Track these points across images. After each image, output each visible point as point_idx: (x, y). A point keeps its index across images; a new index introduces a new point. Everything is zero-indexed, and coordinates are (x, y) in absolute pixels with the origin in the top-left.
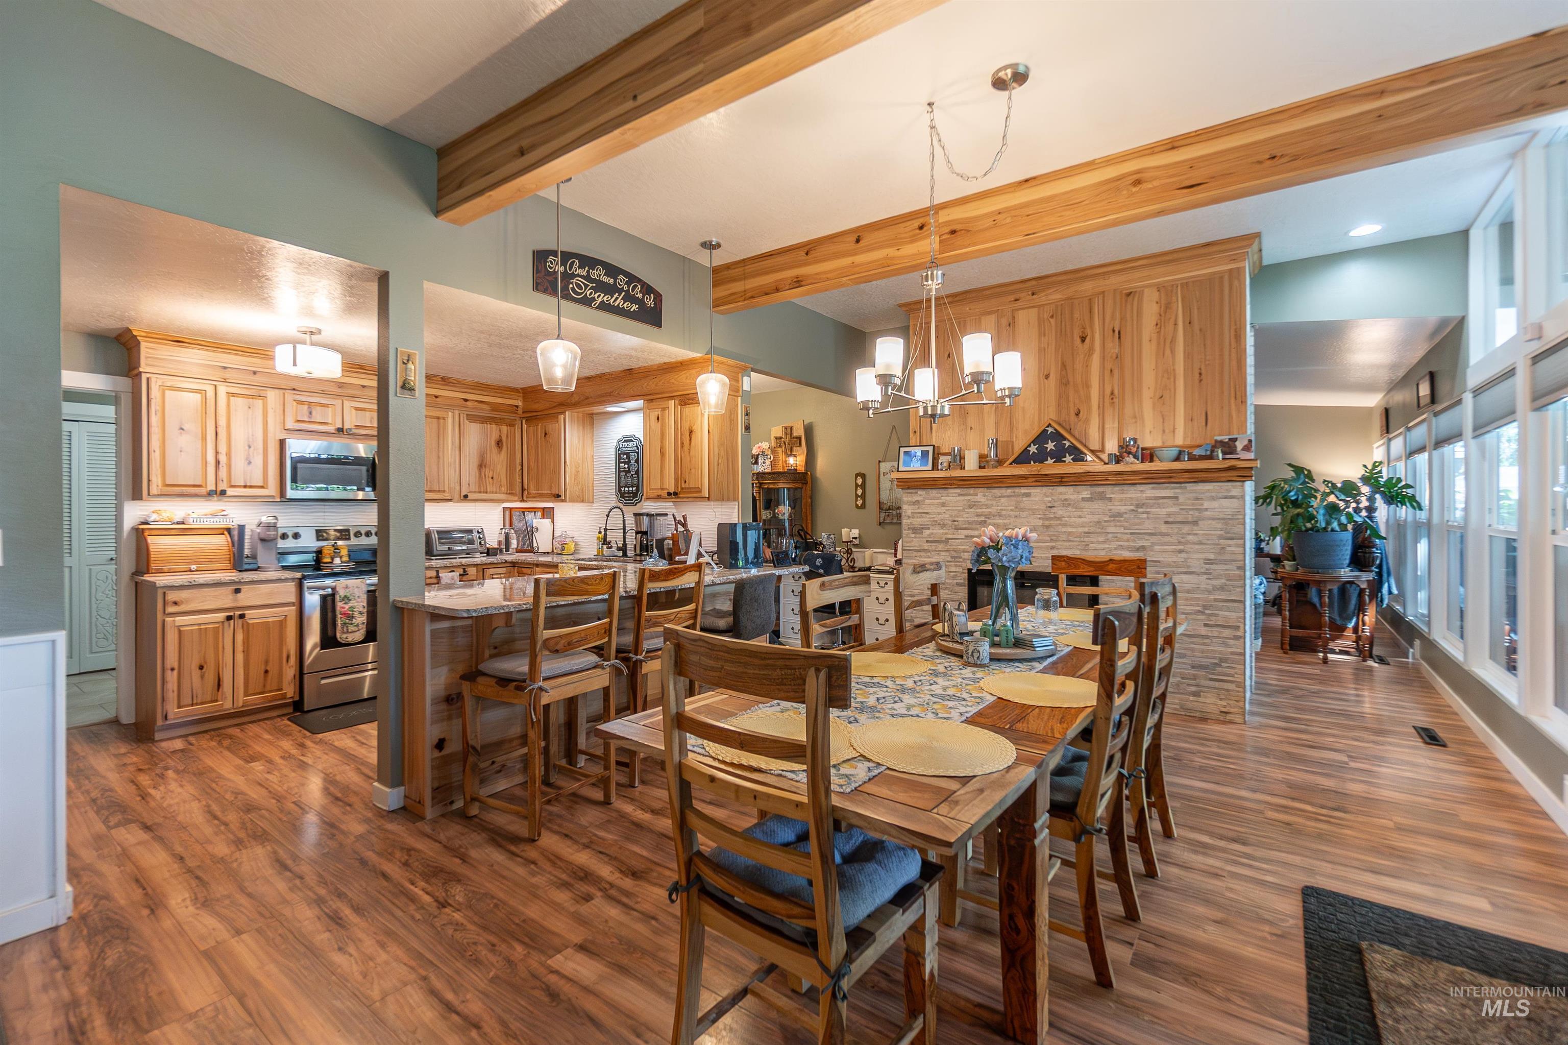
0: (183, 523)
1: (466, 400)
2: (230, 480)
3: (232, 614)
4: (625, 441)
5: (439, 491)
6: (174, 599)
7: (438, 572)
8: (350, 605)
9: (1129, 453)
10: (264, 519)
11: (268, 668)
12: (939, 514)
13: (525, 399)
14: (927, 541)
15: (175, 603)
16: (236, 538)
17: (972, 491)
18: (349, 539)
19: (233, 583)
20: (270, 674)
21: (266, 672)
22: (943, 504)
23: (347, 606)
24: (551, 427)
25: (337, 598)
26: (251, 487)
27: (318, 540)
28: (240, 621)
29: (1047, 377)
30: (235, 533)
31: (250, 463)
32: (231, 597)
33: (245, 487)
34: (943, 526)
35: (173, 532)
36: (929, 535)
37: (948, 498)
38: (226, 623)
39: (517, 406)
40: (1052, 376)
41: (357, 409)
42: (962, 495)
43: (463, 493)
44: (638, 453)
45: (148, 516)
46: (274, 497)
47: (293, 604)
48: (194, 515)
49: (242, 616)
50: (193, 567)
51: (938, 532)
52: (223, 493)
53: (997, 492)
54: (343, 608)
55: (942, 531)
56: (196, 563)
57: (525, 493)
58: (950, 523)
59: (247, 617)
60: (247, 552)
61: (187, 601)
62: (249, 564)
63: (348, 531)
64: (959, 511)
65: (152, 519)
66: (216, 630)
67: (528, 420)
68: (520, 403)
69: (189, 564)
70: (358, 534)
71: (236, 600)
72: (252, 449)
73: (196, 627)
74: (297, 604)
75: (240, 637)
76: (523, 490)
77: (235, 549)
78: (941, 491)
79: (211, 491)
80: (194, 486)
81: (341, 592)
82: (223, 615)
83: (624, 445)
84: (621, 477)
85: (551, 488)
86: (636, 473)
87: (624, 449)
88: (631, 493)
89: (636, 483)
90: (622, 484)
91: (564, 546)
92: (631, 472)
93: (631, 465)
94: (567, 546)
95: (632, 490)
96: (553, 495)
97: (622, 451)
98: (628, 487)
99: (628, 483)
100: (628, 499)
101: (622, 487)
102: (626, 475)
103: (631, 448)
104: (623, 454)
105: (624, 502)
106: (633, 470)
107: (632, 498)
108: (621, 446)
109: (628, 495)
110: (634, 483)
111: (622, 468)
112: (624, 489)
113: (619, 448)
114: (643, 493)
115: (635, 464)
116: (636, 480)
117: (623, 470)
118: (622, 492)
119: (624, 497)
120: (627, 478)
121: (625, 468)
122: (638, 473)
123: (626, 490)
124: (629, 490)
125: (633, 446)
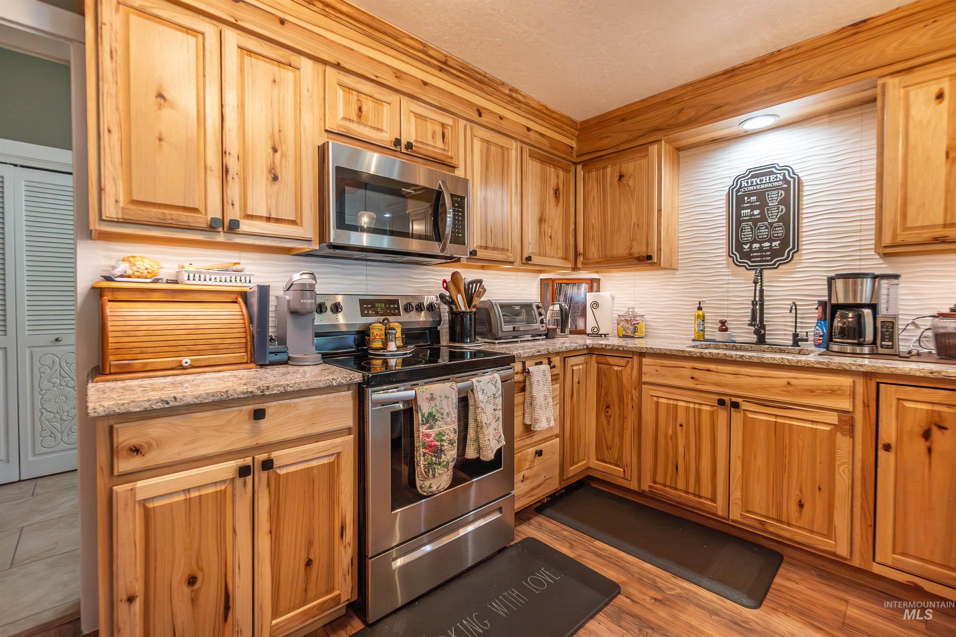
0: (176, 282)
1: (529, 129)
2: (244, 206)
3: (248, 461)
4: (753, 177)
5: (503, 250)
6: (134, 441)
7: (524, 363)
8: (436, 430)
10: (296, 277)
11: (312, 557)
13: (579, 139)
15: (136, 450)
16: (255, 308)
18: (399, 314)
19: (249, 398)
20: (315, 565)
21: (309, 563)
23: (433, 432)
24: (629, 167)
25: (418, 418)
26: (278, 220)
27: (363, 315)
28: (264, 475)
30: (254, 301)
31: (275, 178)
32: (247, 427)
33: (268, 219)
35: (155, 296)
38: (239, 482)
39: (572, 148)
41: (417, 115)
43: (526, 255)
44: (787, 190)
45: (114, 267)
46: (309, 241)
47: (349, 431)
48: (191, 269)
49: (268, 465)
50: (186, 360)
52: (233, 226)
54: (428, 436)
56: (191, 352)
57: (580, 259)
59: (276, 463)
60: (272, 332)
61: (160, 443)
62: (276, 353)
63: (396, 302)
65: (118, 271)
66: (220, 496)
67: (585, 164)
68: (574, 145)
69: (179, 354)
70: (408, 308)
71: (256, 432)
72: (278, 155)
73: (182, 497)
74: (355, 430)
75: (263, 504)
76: (576, 255)
77: (254, 328)
79: (214, 220)
80: (186, 209)
81: (425, 408)
82: (232, 465)
83: (754, 182)
84: (742, 229)
85: (631, 248)
86: (781, 219)
87: (752, 188)
88: (767, 251)
89: (781, 235)
90: (746, 239)
91: (636, 327)
92: (767, 220)
93: (768, 210)
94: (639, 327)
95: (771, 246)
96: (635, 258)
97: (746, 191)
98: (760, 243)
99: (760, 237)
100: (759, 259)
101: (746, 244)
102: (755, 225)
103: (770, 185)
104: (749, 196)
105: (751, 264)
106: (775, 217)
107: (769, 258)
108: (744, 184)
109: (759, 254)
110: (776, 235)
111: (746, 216)
112: (751, 247)
113: (741, 187)
114: (797, 249)
115: (778, 209)
116: (783, 230)
117: (748, 218)
118: (744, 250)
119: (749, 258)
120: (759, 229)
121: (753, 215)
122: (784, 219)
123: (756, 248)
124: (763, 247)
125: (776, 181)
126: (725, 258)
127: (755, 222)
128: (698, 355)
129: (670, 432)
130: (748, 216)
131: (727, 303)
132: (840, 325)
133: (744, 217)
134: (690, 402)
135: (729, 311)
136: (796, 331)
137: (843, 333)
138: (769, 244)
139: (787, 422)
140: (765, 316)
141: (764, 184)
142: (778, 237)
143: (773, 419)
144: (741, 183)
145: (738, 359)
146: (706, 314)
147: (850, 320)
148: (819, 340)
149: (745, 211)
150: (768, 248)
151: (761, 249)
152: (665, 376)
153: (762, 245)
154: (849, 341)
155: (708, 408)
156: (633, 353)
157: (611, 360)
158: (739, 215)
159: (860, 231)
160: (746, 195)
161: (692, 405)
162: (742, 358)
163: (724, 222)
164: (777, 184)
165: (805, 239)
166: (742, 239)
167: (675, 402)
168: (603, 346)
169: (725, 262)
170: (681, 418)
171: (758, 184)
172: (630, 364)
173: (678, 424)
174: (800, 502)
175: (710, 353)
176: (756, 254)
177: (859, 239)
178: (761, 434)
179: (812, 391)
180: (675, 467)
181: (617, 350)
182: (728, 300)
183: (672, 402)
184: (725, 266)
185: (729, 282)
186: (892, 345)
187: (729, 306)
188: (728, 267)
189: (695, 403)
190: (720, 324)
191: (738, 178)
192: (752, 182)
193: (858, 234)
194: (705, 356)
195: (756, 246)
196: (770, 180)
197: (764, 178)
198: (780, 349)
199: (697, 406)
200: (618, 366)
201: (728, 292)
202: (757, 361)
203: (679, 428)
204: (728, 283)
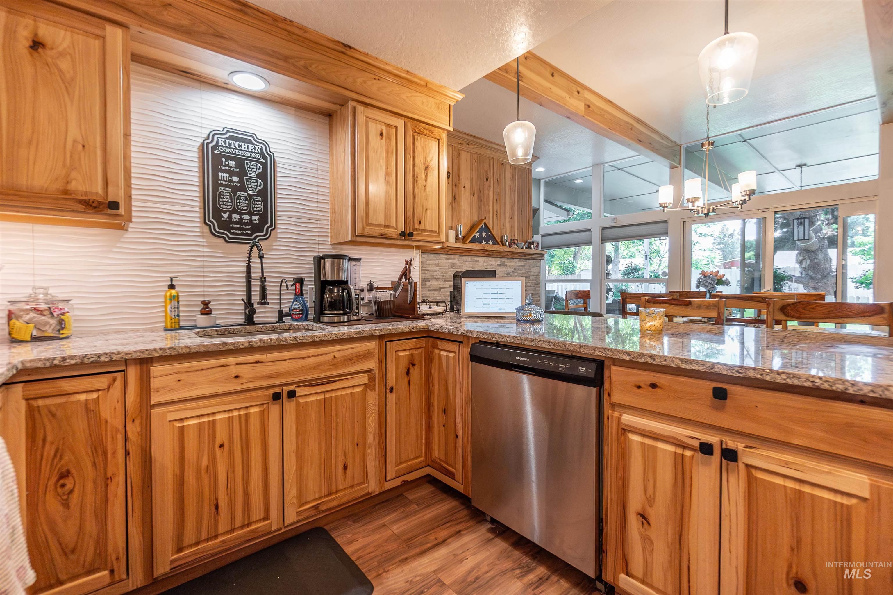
4: (231, 138)
9: (514, 243)
12: (435, 271)
14: (429, 290)
17: (452, 257)
22: (438, 265)
29: (474, 195)
34: (437, 279)
36: (430, 286)
37: (440, 261)
40: (475, 195)
42: (447, 259)
44: (265, 166)
51: (434, 283)
53: (465, 258)
55: (437, 283)
58: (441, 277)
64: (446, 269)
78: (436, 256)
83: (233, 144)
84: (220, 194)
85: (68, 183)
86: (259, 194)
87: (228, 150)
88: (246, 224)
89: (260, 209)
90: (225, 206)
91: (63, 320)
92: (246, 191)
93: (247, 180)
94: (66, 320)
95: (251, 220)
96: (80, 202)
97: (223, 152)
98: (241, 214)
99: (240, 207)
100: (239, 232)
101: (225, 212)
102: (235, 194)
103: (249, 154)
104: (228, 158)
105: (230, 236)
106: (254, 189)
107: (249, 232)
108: (221, 142)
109: (239, 226)
110: (256, 209)
111: (224, 181)
112: (230, 217)
113: (217, 145)
114: (273, 226)
115: (257, 182)
116: (261, 205)
117: (227, 183)
118: (223, 219)
119: (229, 229)
120: (238, 198)
121: (232, 181)
122: (263, 193)
123: (235, 218)
124: (243, 219)
125: (255, 153)
126: (198, 225)
127: (235, 190)
128: (246, 345)
129: (205, 462)
130: (226, 181)
131: (202, 279)
132: (329, 299)
133: (221, 180)
134: (232, 410)
135: (206, 290)
136: (280, 308)
137: (333, 306)
138: (248, 217)
139: (333, 394)
140: (252, 293)
141: (243, 151)
142: (257, 211)
143: (322, 397)
144: (218, 140)
145: (292, 342)
146: (180, 294)
147: (336, 294)
148: (299, 314)
149: (222, 174)
150: (248, 221)
151: (241, 220)
152: (193, 384)
153: (242, 217)
154: (336, 312)
155: (257, 409)
156: (126, 362)
157: (67, 385)
158: (216, 177)
159: (318, 220)
160: (225, 157)
161: (236, 413)
162: (297, 340)
163: (196, 180)
164: (253, 155)
165: (279, 219)
166: (220, 205)
167: (211, 419)
168: (56, 362)
169: (198, 230)
170: (221, 436)
171: (236, 148)
172: (118, 383)
173: (218, 444)
174: (345, 465)
175: (261, 340)
176: (236, 226)
177: (317, 226)
178: (313, 415)
179: (351, 359)
180: (213, 508)
181: (96, 363)
182: (204, 276)
183: (205, 419)
184: (199, 234)
185: (205, 254)
186: (358, 313)
187: (206, 284)
188: (203, 237)
189: (239, 409)
190: (202, 306)
191: (215, 133)
192: (230, 144)
193: (316, 222)
194: (254, 344)
195: (235, 216)
196: (248, 148)
197: (243, 144)
198: (273, 327)
199: (242, 412)
200: (87, 392)
201: (203, 266)
202: (310, 340)
203: (218, 450)
204: (203, 256)
